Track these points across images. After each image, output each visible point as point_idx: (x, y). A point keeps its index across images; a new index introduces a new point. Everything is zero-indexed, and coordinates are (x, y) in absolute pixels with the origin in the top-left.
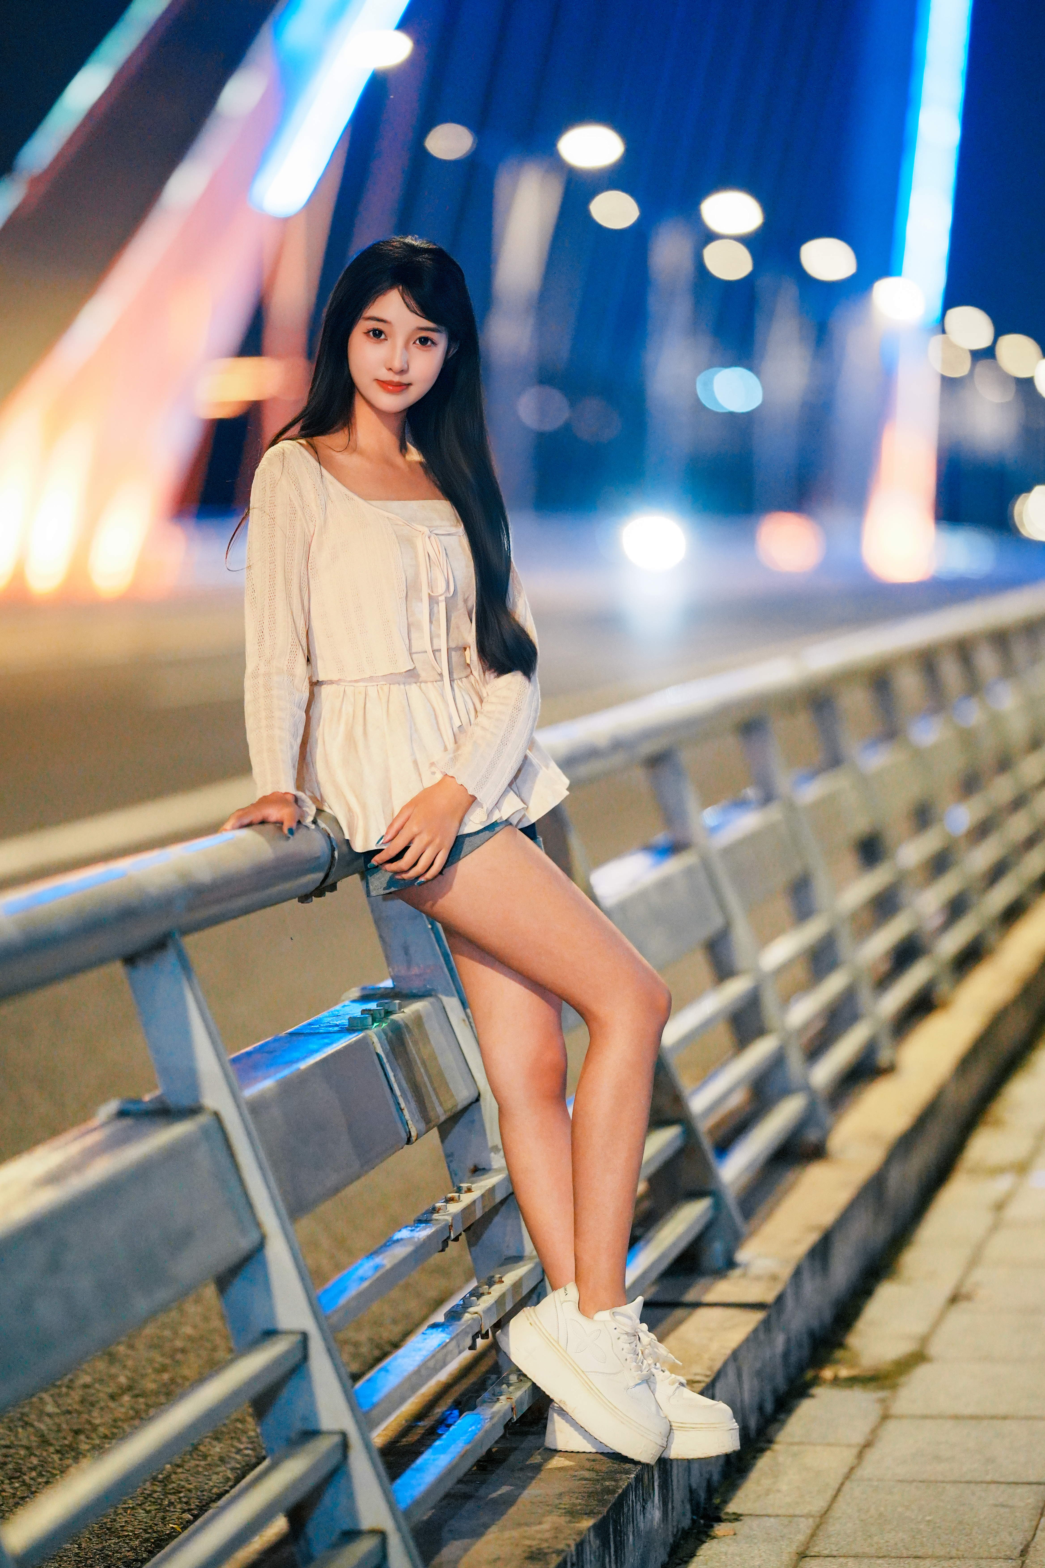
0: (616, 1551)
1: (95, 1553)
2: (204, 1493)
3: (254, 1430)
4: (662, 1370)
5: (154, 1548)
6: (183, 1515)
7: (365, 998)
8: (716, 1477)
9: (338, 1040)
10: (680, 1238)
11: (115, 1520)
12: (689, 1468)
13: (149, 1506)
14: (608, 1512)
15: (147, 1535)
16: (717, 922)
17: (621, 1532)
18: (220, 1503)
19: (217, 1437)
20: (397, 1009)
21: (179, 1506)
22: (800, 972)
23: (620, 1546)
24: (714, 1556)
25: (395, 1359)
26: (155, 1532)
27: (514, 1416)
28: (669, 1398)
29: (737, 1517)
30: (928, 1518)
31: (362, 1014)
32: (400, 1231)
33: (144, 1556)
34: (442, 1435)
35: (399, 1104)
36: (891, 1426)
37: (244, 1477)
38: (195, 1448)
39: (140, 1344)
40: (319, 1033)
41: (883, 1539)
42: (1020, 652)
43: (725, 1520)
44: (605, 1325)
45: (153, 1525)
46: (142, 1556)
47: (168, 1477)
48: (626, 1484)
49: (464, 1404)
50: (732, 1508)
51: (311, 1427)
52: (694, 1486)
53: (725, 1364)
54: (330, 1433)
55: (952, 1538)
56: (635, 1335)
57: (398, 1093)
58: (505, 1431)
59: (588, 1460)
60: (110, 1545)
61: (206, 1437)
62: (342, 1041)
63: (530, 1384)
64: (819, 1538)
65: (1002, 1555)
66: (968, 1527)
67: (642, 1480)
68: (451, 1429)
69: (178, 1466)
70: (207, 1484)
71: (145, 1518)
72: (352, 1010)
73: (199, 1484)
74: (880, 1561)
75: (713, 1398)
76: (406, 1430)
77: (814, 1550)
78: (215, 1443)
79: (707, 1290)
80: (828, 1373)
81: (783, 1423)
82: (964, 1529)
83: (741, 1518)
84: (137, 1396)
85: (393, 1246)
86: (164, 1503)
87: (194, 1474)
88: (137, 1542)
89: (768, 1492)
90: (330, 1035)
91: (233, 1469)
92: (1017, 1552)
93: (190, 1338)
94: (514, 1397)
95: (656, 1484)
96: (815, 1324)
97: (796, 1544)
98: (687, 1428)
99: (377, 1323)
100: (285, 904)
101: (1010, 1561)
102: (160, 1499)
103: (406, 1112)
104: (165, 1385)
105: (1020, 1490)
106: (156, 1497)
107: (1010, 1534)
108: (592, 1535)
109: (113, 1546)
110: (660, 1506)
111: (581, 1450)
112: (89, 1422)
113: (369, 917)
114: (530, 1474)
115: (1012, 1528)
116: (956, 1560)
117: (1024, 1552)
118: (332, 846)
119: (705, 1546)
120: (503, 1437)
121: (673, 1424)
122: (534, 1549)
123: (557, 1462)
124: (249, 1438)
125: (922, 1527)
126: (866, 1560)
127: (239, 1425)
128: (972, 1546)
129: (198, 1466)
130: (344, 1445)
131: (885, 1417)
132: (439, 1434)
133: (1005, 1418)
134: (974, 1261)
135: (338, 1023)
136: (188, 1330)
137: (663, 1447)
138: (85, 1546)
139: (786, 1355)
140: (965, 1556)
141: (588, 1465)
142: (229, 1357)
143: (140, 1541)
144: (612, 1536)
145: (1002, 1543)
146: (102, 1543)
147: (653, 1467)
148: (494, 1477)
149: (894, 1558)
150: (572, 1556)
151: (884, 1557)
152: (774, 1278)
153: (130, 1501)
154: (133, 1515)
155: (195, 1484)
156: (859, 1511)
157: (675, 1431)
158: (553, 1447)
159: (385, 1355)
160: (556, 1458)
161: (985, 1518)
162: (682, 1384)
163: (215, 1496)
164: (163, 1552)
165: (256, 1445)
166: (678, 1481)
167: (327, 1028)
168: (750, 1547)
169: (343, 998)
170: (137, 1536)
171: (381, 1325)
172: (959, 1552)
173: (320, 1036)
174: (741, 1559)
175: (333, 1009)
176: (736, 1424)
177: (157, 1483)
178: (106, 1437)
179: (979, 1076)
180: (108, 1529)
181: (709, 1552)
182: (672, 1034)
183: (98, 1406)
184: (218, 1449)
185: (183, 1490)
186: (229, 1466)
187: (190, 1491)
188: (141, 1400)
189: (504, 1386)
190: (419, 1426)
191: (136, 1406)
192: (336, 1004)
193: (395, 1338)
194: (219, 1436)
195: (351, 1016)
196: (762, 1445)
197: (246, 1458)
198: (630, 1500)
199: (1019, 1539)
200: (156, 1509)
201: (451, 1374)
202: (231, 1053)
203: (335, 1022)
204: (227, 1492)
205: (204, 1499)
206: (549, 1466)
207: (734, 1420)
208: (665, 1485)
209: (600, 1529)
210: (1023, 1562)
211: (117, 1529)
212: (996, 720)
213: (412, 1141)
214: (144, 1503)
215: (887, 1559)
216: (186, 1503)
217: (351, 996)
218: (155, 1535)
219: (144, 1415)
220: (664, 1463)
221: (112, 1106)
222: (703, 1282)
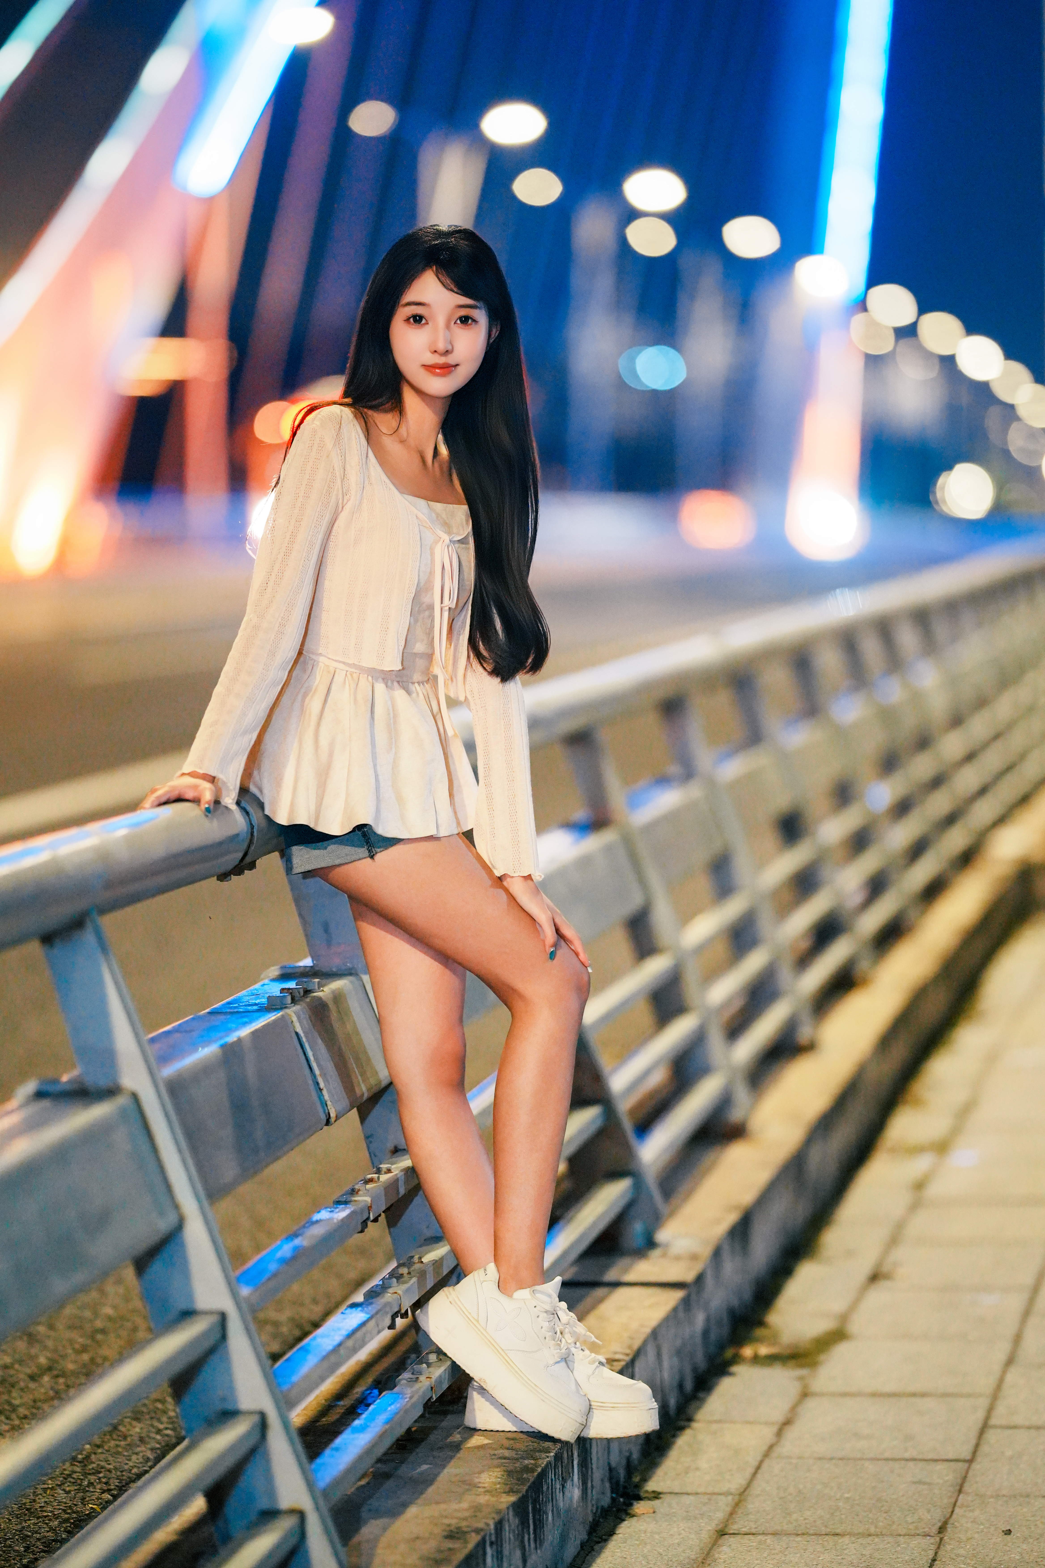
0: (535, 1530)
1: (15, 1533)
2: (124, 1473)
3: (174, 1410)
4: (582, 1349)
5: (73, 1528)
6: (103, 1495)
7: (285, 976)
8: (635, 1456)
9: (257, 1018)
10: (599, 1218)
11: (34, 1501)
12: (609, 1448)
13: (69, 1486)
14: (527, 1491)
15: (67, 1516)
16: (636, 901)
17: (540, 1510)
18: (140, 1483)
19: (137, 1417)
20: (316, 987)
21: (99, 1486)
22: (721, 950)
23: (539, 1525)
24: (634, 1534)
25: (314, 1338)
26: (74, 1513)
27: (434, 1395)
28: (589, 1377)
29: (656, 1495)
30: (847, 1495)
31: (281, 993)
32: (319, 1212)
33: (63, 1536)
34: (361, 1414)
35: (318, 1084)
36: (810, 1404)
37: (163, 1456)
38: (115, 1428)
39: (60, 1326)
40: (238, 1012)
41: (802, 1516)
42: (941, 630)
43: (645, 1498)
44: (525, 1303)
45: (72, 1505)
46: (61, 1536)
47: (88, 1457)
48: (545, 1463)
49: (385, 1383)
50: (651, 1486)
51: (230, 1407)
52: (613, 1465)
53: (645, 1343)
54: (250, 1413)
55: (871, 1515)
56: (554, 1313)
57: (317, 1072)
58: (425, 1410)
59: (508, 1439)
60: (29, 1525)
61: (126, 1418)
62: (262, 1020)
63: (449, 1363)
64: (738, 1516)
65: (920, 1531)
66: (886, 1504)
67: (562, 1458)
68: (372, 1407)
69: (98, 1446)
70: (127, 1464)
71: (65, 1498)
72: (270, 989)
73: (119, 1464)
74: (799, 1539)
75: (632, 1377)
76: (326, 1409)
77: (733, 1528)
78: (134, 1423)
79: (626, 1270)
80: (747, 1351)
81: (702, 1401)
82: (883, 1506)
83: (661, 1496)
84: (57, 1376)
85: (311, 1227)
86: (83, 1484)
87: (113, 1455)
88: (56, 1523)
89: (687, 1471)
90: (249, 1014)
91: (152, 1449)
92: (934, 1530)
93: (110, 1319)
94: (433, 1377)
95: (576, 1463)
96: (735, 1302)
97: (716, 1522)
98: (606, 1407)
99: (297, 1303)
100: (202, 883)
101: (928, 1538)
102: (79, 1479)
103: (325, 1092)
104: (84, 1365)
105: (939, 1467)
106: (75, 1477)
107: (929, 1511)
108: (511, 1513)
109: (31, 1526)
110: (579, 1485)
111: (500, 1429)
112: (9, 1403)
113: (288, 896)
114: (450, 1453)
115: (930, 1505)
116: (874, 1537)
117: (942, 1529)
118: (251, 824)
119: (625, 1524)
120: (422, 1416)
121: (592, 1403)
122: (452, 1528)
123: (476, 1441)
124: (170, 1418)
125: (841, 1504)
126: (784, 1538)
127: (159, 1406)
128: (890, 1523)
129: (117, 1446)
130: (263, 1425)
131: (805, 1394)
132: (359, 1413)
133: (923, 1395)
134: (894, 1240)
135: (257, 1002)
136: (108, 1311)
137: (583, 1425)
138: (4, 1527)
139: (706, 1333)
140: (883, 1533)
141: (507, 1443)
142: (151, 1336)
143: (59, 1521)
144: (531, 1515)
145: (920, 1520)
146: (21, 1524)
147: (572, 1445)
148: (412, 1458)
149: (813, 1535)
150: (490, 1535)
151: (803, 1534)
152: (694, 1257)
153: (50, 1482)
154: (53, 1496)
155: (114, 1464)
156: (778, 1488)
157: (594, 1411)
158: (472, 1426)
159: (306, 1334)
160: (476, 1437)
161: (903, 1496)
162: (601, 1363)
163: (134, 1476)
164: (82, 1532)
165: (176, 1425)
166: (598, 1458)
167: (245, 1007)
168: (669, 1525)
169: (262, 976)
170: (56, 1517)
171: (302, 1305)
172: (877, 1530)
173: (238, 1015)
174: (660, 1537)
175: (252, 988)
176: (656, 1403)
177: (76, 1463)
178: (25, 1417)
179: (900, 1052)
180: (27, 1509)
181: (628, 1530)
182: (594, 1011)
183: (17, 1387)
184: (137, 1430)
185: (103, 1470)
186: (149, 1446)
187: (109, 1471)
188: (61, 1380)
189: (424, 1365)
190: (338, 1406)
191: (56, 1387)
192: (256, 983)
193: (315, 1317)
194: (139, 1416)
195: (271, 995)
196: (682, 1423)
197: (166, 1438)
198: (549, 1478)
199: (936, 1516)
200: (76, 1490)
201: (371, 1354)
202: (150, 1032)
203: (254, 1001)
204: (146, 1472)
205: (123, 1480)
206: (469, 1445)
207: (654, 1400)
208: (585, 1464)
209: (519, 1508)
210: (941, 1539)
211: (37, 1509)
212: (916, 697)
213: (331, 1122)
214: (64, 1484)
215: (805, 1536)
216: (106, 1483)
217: (270, 975)
218: (75, 1515)
219: (64, 1396)
220: (583, 1443)
221: (30, 1087)
222: (623, 1262)
